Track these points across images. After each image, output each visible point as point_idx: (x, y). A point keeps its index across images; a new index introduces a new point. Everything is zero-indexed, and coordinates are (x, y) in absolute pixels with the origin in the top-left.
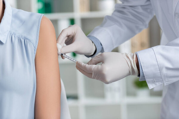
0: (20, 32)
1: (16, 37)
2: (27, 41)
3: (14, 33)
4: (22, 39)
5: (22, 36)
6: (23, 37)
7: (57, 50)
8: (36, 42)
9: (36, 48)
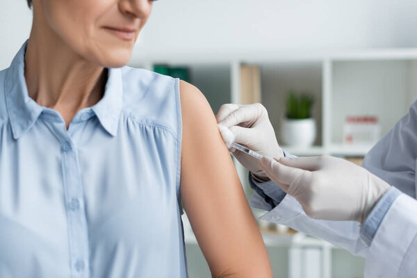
0: (142, 112)
1: (135, 123)
2: (159, 130)
3: (130, 114)
4: (148, 128)
5: (147, 122)
6: (150, 122)
7: (220, 133)
8: (178, 128)
9: (181, 141)
